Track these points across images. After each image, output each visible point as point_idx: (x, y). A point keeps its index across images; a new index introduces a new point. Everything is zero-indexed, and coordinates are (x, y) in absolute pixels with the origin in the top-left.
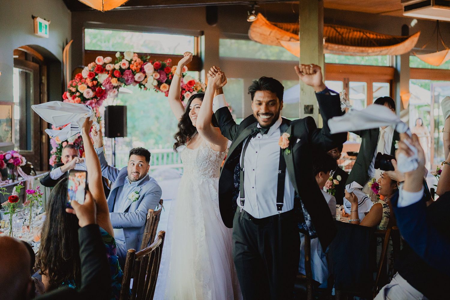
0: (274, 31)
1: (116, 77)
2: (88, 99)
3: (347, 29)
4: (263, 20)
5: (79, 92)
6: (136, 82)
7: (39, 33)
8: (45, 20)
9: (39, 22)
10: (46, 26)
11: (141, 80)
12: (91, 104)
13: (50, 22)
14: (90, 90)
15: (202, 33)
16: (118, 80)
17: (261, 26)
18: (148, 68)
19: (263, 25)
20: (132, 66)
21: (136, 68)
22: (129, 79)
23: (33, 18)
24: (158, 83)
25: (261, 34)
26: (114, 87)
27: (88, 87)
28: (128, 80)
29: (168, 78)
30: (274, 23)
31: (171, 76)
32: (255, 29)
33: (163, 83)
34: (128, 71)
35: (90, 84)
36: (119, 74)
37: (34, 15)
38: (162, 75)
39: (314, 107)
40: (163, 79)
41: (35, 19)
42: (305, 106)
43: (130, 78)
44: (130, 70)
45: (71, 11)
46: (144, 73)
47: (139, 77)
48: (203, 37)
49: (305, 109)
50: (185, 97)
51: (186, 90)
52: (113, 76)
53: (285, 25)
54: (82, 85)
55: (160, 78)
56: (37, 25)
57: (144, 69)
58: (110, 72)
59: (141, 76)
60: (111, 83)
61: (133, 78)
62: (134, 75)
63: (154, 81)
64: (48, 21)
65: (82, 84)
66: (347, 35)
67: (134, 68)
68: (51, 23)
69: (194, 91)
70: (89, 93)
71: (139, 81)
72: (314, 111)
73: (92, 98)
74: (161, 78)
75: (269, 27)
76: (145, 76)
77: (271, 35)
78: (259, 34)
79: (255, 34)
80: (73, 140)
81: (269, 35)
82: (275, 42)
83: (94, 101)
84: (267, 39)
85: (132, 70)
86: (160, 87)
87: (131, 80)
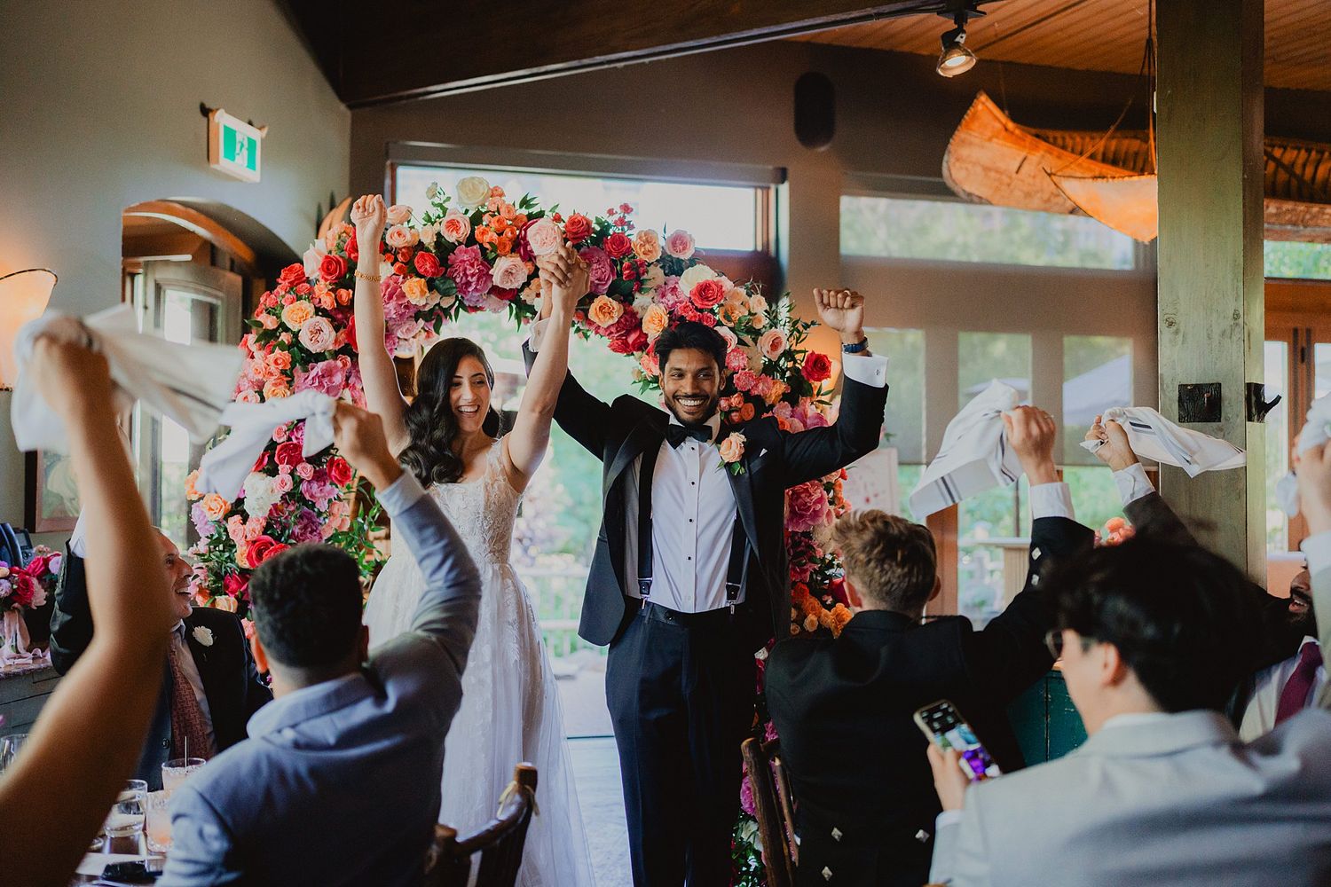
0: (1034, 158)
1: (421, 276)
2: (319, 357)
3: (1309, 151)
4: (997, 118)
5: (287, 330)
6: (498, 292)
7: (223, 163)
8: (250, 123)
9: (225, 126)
10: (252, 143)
11: (517, 285)
12: (329, 373)
13: (265, 131)
14: (324, 323)
15: (782, 175)
16: (431, 286)
17: (990, 140)
18: (538, 237)
19: (996, 135)
20: (483, 233)
21: (495, 237)
22: (469, 278)
23: (206, 111)
25: (986, 169)
26: (418, 315)
27: (319, 311)
28: (468, 284)
29: (620, 275)
30: (1033, 131)
31: (629, 268)
32: (965, 152)
33: (597, 296)
34: (466, 252)
35: (326, 302)
36: (434, 265)
37: (208, 105)
38: (595, 266)
39: (1225, 391)
40: (599, 279)
41: (210, 115)
42: (1182, 387)
43: (473, 275)
44: (476, 247)
45: (350, 107)
46: (529, 257)
47: (509, 274)
48: (784, 189)
49: (1180, 400)
52: (409, 270)
53: (1077, 139)
54: (299, 303)
56: (217, 134)
57: (527, 243)
58: (400, 257)
59: (515, 265)
60: (403, 295)
61: (485, 275)
62: (491, 263)
64: (260, 129)
65: (299, 298)
66: (1309, 171)
67: (488, 237)
68: (268, 134)
70: (320, 330)
71: (508, 286)
72: (1227, 410)
73: (335, 355)
75: (1018, 141)
76: (532, 269)
77: (1023, 170)
78: (979, 169)
79: (967, 169)
80: (261, 508)
81: (1017, 172)
82: (1039, 195)
83: (339, 364)
84: (1009, 185)
85: (481, 245)
86: (586, 312)
87: (477, 284)
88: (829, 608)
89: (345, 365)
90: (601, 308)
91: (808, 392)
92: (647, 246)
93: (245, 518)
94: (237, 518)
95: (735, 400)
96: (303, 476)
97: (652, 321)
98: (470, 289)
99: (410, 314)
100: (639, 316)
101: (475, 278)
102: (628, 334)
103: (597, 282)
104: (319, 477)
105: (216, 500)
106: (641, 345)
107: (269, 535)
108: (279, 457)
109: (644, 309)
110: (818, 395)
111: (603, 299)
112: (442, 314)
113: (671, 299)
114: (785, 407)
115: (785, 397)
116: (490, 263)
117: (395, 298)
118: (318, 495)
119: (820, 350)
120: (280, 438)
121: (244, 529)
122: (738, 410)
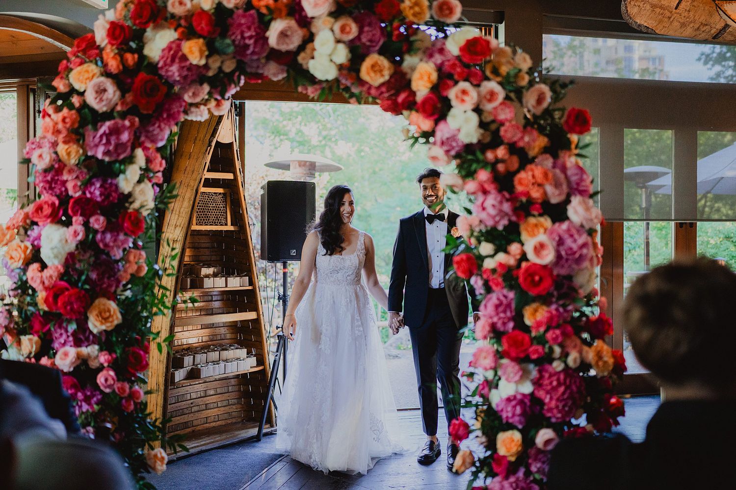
1: (199, 37)
2: (106, 116)
5: (75, 92)
6: (275, 55)
11: (293, 47)
12: (116, 130)
16: (212, 48)
18: (311, 1)
21: (271, 2)
22: (247, 41)
24: (350, 56)
25: (654, 6)
26: (202, 78)
27: (107, 74)
28: (246, 46)
29: (390, 36)
33: (368, 55)
34: (243, 17)
35: (113, 65)
36: (209, 23)
38: (366, 29)
40: (370, 41)
43: (250, 37)
44: (253, 12)
46: (304, 23)
47: (283, 35)
50: (454, 102)
51: (456, 77)
52: (189, 33)
54: (85, 66)
55: (358, 38)
57: (302, 9)
58: (182, 22)
59: (290, 28)
60: (185, 57)
61: (262, 39)
63: (335, 49)
65: (87, 62)
67: (264, 2)
69: (487, 79)
70: (105, 90)
71: (284, 48)
73: (124, 115)
74: (364, 40)
76: (308, 34)
77: (681, 7)
78: (648, 7)
79: (639, 6)
80: (56, 257)
81: (676, 8)
82: (691, 25)
83: (127, 123)
84: (669, 18)
85: (258, 11)
86: (358, 71)
87: (255, 47)
88: (590, 345)
89: (132, 124)
90: (373, 66)
91: (566, 145)
92: (417, 9)
93: (44, 266)
94: (35, 266)
95: (501, 152)
96: (96, 226)
97: (421, 78)
98: (249, 52)
99: (194, 77)
100: (408, 77)
101: (252, 42)
102: (397, 94)
103: (368, 44)
104: (113, 227)
105: (16, 250)
106: (410, 105)
107: (66, 281)
108: (72, 211)
109: (413, 69)
110: (577, 147)
111: (374, 58)
112: (226, 80)
113: (438, 59)
114: (547, 159)
115: (545, 150)
116: (266, 26)
117: (177, 60)
118: (111, 244)
119: (578, 106)
120: (75, 192)
121: (42, 277)
122: (502, 161)
